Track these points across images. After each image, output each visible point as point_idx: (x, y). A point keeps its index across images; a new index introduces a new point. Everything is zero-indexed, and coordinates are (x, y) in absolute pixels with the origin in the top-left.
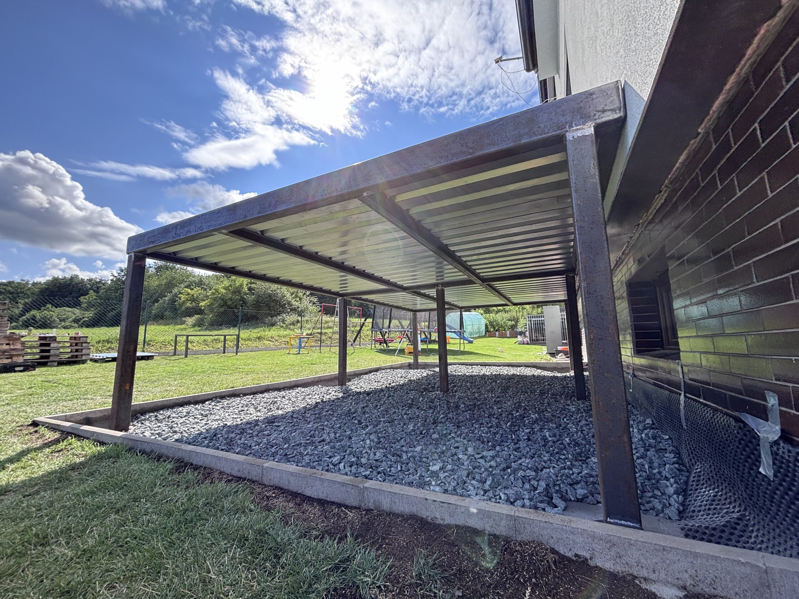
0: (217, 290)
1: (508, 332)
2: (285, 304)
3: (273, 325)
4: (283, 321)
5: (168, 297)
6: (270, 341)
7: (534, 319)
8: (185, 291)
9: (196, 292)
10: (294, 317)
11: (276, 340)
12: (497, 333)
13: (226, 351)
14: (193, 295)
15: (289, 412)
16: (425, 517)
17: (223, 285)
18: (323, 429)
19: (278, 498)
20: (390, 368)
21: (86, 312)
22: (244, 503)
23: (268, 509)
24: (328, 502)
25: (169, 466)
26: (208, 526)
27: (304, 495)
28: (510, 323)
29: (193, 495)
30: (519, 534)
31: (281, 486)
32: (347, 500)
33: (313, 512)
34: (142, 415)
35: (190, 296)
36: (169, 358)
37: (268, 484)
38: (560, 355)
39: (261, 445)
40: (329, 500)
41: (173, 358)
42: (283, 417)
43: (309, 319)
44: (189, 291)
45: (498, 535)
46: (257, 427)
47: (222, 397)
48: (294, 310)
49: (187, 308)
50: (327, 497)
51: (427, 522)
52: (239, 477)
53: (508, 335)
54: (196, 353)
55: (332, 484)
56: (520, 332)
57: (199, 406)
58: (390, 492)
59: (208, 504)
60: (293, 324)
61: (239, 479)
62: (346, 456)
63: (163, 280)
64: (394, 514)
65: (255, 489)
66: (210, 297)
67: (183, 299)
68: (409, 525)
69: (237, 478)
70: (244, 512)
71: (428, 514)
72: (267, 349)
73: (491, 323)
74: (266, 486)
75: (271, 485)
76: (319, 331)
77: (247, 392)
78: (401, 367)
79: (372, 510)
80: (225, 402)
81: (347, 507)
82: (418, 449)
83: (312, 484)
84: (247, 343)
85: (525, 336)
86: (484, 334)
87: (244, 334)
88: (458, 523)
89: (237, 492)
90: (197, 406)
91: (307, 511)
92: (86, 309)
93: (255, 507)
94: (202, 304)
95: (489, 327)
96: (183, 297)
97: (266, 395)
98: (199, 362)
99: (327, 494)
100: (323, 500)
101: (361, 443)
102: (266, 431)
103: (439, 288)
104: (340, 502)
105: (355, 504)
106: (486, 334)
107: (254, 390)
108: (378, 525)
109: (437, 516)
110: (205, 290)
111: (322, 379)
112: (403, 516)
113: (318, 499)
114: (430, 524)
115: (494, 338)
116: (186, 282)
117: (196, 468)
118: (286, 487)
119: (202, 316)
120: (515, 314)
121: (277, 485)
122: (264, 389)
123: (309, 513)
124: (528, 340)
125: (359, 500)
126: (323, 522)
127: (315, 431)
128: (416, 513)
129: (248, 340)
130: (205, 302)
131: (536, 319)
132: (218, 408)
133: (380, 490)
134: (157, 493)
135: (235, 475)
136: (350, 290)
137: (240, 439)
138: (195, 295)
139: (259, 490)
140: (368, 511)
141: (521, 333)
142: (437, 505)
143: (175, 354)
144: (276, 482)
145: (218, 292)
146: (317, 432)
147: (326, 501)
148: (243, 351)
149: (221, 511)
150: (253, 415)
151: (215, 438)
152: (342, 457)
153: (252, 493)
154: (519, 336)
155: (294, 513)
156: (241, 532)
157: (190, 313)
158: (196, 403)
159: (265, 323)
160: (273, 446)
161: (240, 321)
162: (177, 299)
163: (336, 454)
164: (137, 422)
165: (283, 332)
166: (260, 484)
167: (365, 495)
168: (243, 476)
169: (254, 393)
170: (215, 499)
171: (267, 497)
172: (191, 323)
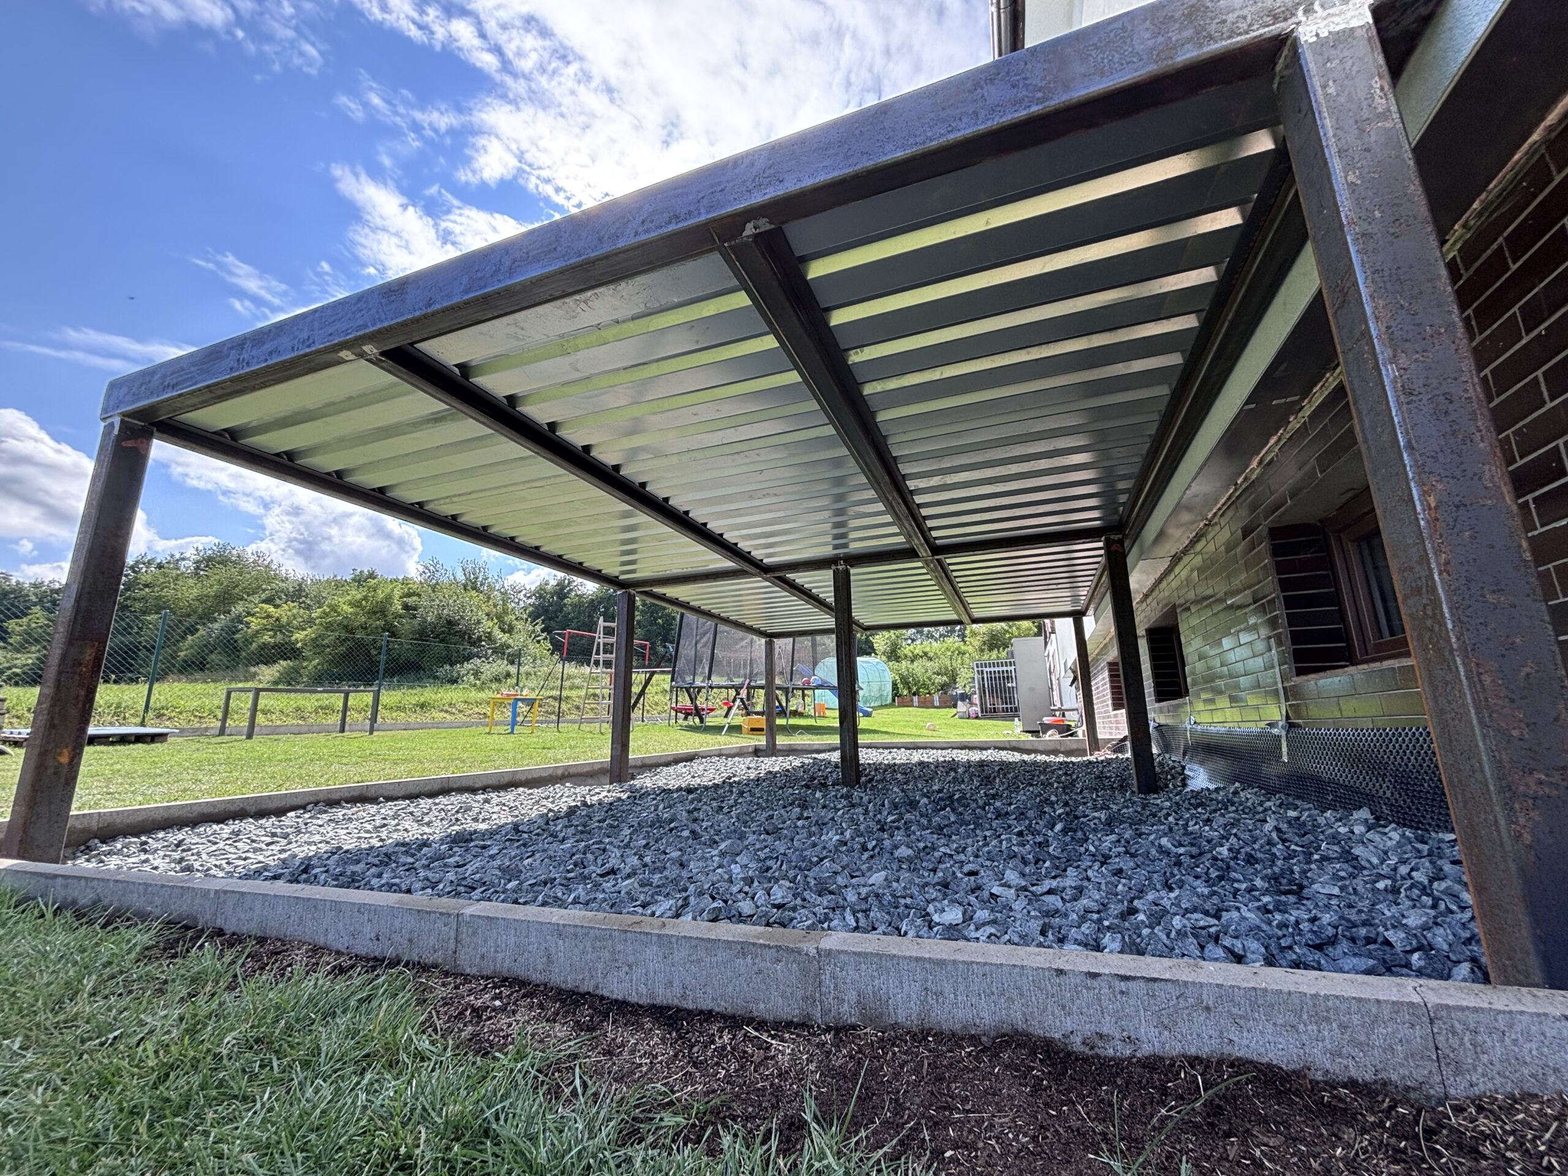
0: (334, 608)
1: (936, 697)
2: (480, 639)
3: (453, 681)
4: (477, 674)
5: (222, 621)
6: (446, 711)
7: (988, 669)
8: (262, 609)
9: (285, 611)
10: (501, 666)
11: (460, 711)
12: (915, 699)
13: (347, 727)
14: (278, 619)
15: (507, 824)
16: (1057, 1036)
17: (349, 598)
18: (604, 850)
19: (514, 1012)
20: (719, 755)
21: (19, 656)
22: (394, 1034)
23: (482, 1048)
24: (690, 1014)
25: (143, 939)
26: (248, 1124)
27: (602, 998)
28: (939, 680)
29: (209, 1017)
30: (1458, 1071)
31: (521, 972)
32: (756, 1001)
33: (643, 1048)
34: (103, 842)
35: (271, 621)
36: (207, 740)
37: (474, 971)
38: (1050, 732)
39: (441, 886)
40: (691, 1006)
41: (219, 739)
42: (491, 834)
43: (532, 671)
44: (271, 609)
45: (1366, 1085)
46: (425, 849)
47: (332, 802)
48: (500, 651)
49: (264, 646)
50: (684, 996)
51: (1069, 1054)
52: (375, 959)
53: (937, 703)
54: (274, 731)
55: (702, 954)
56: (962, 694)
57: (269, 823)
58: (917, 959)
59: (258, 1041)
60: (497, 679)
61: (375, 963)
62: (692, 899)
63: (211, 586)
64: (939, 1036)
65: (432, 989)
66: (317, 621)
67: (253, 627)
68: (1007, 1067)
69: (368, 960)
70: (392, 1065)
71: (1069, 1024)
72: (438, 725)
73: (905, 680)
74: (467, 978)
75: (489, 973)
76: (556, 693)
77: (396, 793)
78: (740, 753)
79: (854, 1027)
80: (339, 813)
81: (761, 1025)
82: (878, 878)
83: (631, 959)
84: (394, 714)
85: (972, 704)
86: (889, 700)
87: (389, 697)
88: (1193, 1051)
89: (368, 999)
90: (263, 821)
91: (623, 1045)
92: (20, 649)
93: (433, 1043)
94: (299, 636)
95: (900, 686)
96: (255, 623)
97: (440, 799)
98: (281, 747)
99: (684, 988)
100: (669, 1008)
101: (719, 871)
102: (451, 856)
103: (840, 567)
104: (730, 1011)
105: (791, 1011)
106: (894, 700)
107: (414, 790)
108: (897, 1076)
109: (1105, 1030)
110: (308, 608)
111: (571, 771)
112: (974, 1039)
113: (654, 1006)
114: (1085, 1060)
115: (911, 709)
116: (264, 590)
117: (234, 940)
118: (536, 977)
119: (297, 662)
120: (948, 663)
121: (505, 974)
122: (436, 787)
123: (632, 1052)
124: (978, 709)
125: (805, 999)
126: (688, 1078)
127: (584, 853)
128: (1021, 1025)
129: (399, 708)
130: (305, 633)
131: (992, 669)
132: (320, 822)
133: (879, 956)
134: (75, 1018)
135: (363, 952)
136: (644, 571)
137: (380, 876)
138: (284, 620)
139: (441, 992)
140: (842, 1031)
141: (964, 697)
142: (1105, 990)
143: (222, 732)
144: (504, 963)
145: (336, 611)
146: (590, 857)
147: (679, 1010)
148: (385, 727)
149: (306, 1065)
150: (412, 831)
151: (304, 876)
152: (680, 902)
153: (421, 1002)
154: (960, 703)
155: (575, 1057)
156: (382, 1138)
157: (267, 655)
158: (261, 814)
159: (436, 678)
160: (474, 889)
161: (381, 672)
162: (241, 626)
163: (660, 898)
164: (88, 860)
165: (474, 695)
166: (447, 974)
167: (826, 978)
168: (390, 953)
169: (413, 797)
170: (289, 1028)
171: (475, 1010)
172: (268, 678)
